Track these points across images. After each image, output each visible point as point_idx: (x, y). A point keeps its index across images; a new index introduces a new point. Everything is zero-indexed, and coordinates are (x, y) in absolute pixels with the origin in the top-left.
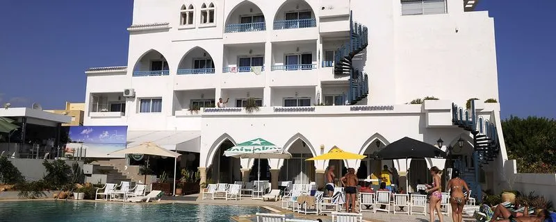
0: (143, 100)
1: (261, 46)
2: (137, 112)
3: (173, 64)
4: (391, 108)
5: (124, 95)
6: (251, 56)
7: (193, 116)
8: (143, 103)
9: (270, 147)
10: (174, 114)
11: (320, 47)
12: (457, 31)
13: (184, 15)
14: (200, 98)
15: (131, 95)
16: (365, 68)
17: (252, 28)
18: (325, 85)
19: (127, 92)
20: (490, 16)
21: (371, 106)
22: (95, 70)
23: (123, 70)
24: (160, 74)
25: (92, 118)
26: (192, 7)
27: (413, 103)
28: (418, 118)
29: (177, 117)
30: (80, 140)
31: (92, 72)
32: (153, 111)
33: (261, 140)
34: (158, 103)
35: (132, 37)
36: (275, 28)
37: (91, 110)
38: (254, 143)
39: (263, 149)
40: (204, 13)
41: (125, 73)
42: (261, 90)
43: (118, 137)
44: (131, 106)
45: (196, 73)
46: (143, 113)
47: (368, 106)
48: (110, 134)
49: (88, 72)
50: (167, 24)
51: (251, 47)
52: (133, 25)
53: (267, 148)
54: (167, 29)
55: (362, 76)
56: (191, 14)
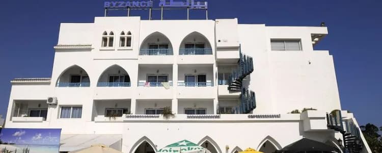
0: (64, 108)
1: (170, 67)
2: (58, 118)
3: (94, 78)
4: (278, 116)
5: (48, 102)
6: (157, 75)
7: (112, 122)
8: (64, 110)
9: (194, 147)
10: (93, 120)
11: (215, 69)
12: (310, 63)
13: (105, 39)
14: (114, 107)
15: (54, 102)
16: (250, 86)
17: (158, 53)
18: (221, 98)
19: (50, 100)
20: (330, 54)
21: (255, 115)
22: (20, 80)
23: (48, 81)
24: (78, 86)
25: (14, 122)
26: (112, 34)
27: (293, 112)
28: (298, 124)
29: (96, 122)
30: (11, 142)
31: (17, 81)
32: (72, 117)
33: (186, 141)
34: (78, 110)
35: (57, 54)
36: (180, 54)
37: (13, 115)
38: (181, 144)
39: (189, 149)
40: (122, 39)
41: (49, 84)
42: (170, 101)
43: (52, 139)
44: (52, 112)
45: (110, 86)
46: (62, 119)
47: (253, 115)
48: (43, 136)
49: (14, 81)
50: (91, 45)
51: (158, 68)
52: (58, 45)
53: (192, 149)
54: (90, 50)
55: (248, 93)
56: (111, 39)
